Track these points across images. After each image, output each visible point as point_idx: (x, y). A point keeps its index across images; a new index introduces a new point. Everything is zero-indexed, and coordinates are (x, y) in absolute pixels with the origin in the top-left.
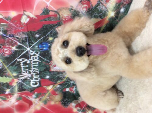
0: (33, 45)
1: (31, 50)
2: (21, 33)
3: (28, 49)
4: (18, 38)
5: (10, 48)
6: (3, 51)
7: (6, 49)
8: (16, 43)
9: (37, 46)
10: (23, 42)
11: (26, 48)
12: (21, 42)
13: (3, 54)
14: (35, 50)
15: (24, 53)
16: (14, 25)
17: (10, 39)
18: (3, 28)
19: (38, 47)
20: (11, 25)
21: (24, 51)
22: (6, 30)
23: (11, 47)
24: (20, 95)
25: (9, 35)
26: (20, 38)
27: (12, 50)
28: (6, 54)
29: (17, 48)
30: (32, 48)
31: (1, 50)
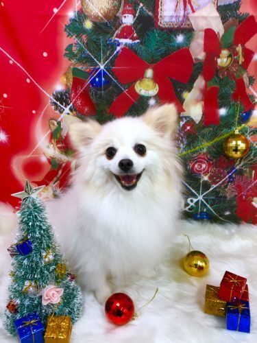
0: (208, 206)
1: (198, 201)
2: (236, 193)
3: (200, 198)
4: (226, 187)
5: (207, 172)
6: (201, 162)
7: (204, 166)
8: (216, 183)
9: (205, 210)
10: (215, 192)
11: (202, 193)
12: (217, 190)
13: (194, 160)
14: (198, 207)
15: (193, 191)
16: (250, 187)
17: (224, 177)
18: (246, 171)
19: (202, 212)
20: (251, 183)
21: (198, 191)
22: (243, 175)
23: (209, 175)
24: (64, 165)
25: (234, 176)
26: (226, 190)
27: (202, 175)
28: (194, 166)
29: (205, 182)
30: (202, 202)
31: (205, 159)
